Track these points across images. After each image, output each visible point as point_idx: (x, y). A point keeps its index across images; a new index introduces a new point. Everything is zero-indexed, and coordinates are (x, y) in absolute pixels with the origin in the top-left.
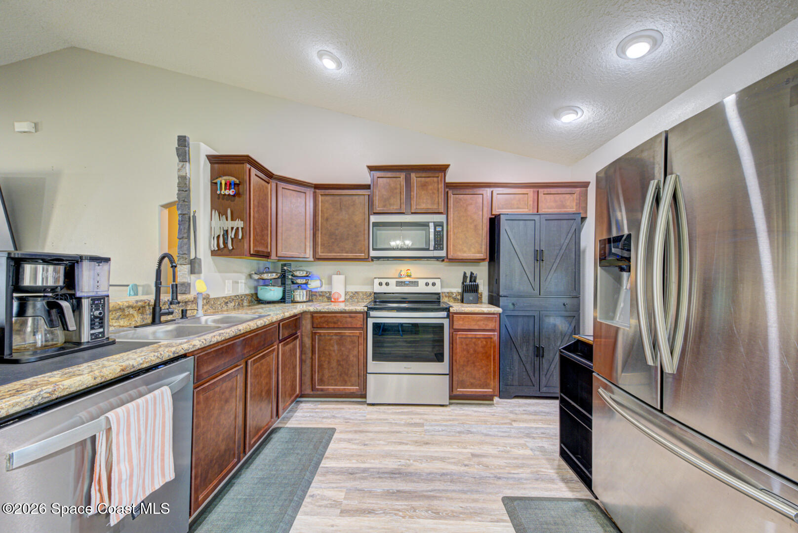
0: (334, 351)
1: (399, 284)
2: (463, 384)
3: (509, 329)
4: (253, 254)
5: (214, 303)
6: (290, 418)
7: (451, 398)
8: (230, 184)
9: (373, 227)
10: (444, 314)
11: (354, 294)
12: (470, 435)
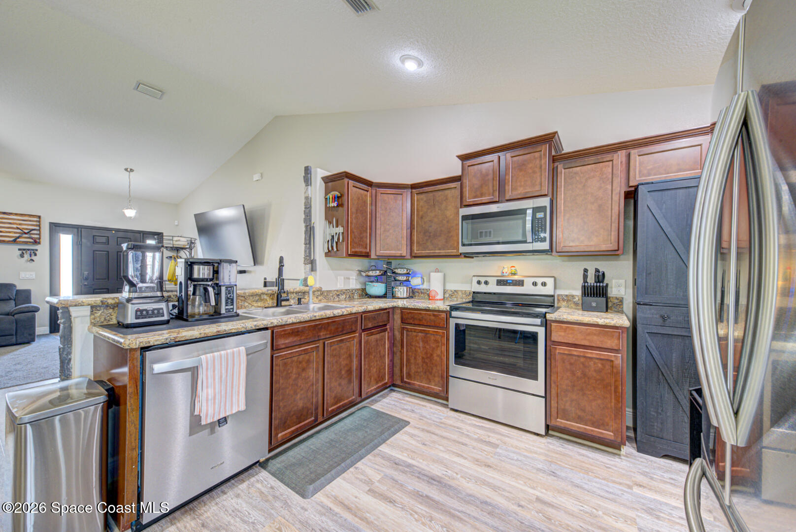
0: (419, 347)
1: (500, 283)
2: (566, 416)
3: (654, 353)
4: (350, 255)
5: (327, 294)
6: (378, 402)
7: (547, 427)
8: (335, 198)
9: (462, 220)
10: (538, 321)
11: (453, 293)
12: (553, 477)
